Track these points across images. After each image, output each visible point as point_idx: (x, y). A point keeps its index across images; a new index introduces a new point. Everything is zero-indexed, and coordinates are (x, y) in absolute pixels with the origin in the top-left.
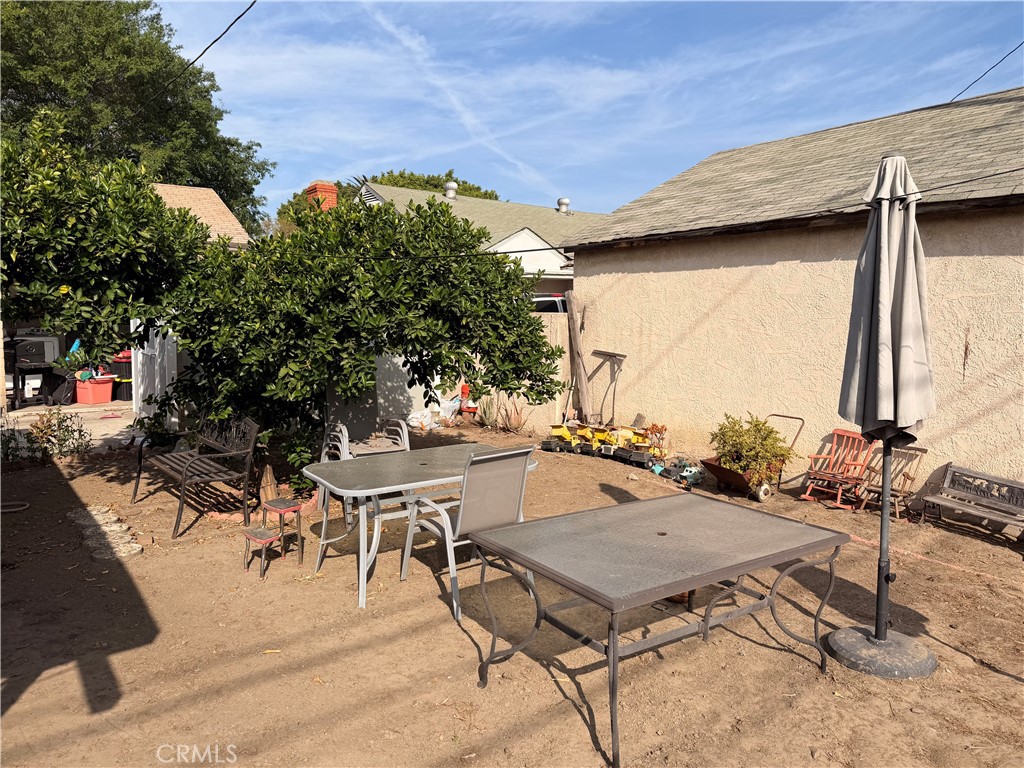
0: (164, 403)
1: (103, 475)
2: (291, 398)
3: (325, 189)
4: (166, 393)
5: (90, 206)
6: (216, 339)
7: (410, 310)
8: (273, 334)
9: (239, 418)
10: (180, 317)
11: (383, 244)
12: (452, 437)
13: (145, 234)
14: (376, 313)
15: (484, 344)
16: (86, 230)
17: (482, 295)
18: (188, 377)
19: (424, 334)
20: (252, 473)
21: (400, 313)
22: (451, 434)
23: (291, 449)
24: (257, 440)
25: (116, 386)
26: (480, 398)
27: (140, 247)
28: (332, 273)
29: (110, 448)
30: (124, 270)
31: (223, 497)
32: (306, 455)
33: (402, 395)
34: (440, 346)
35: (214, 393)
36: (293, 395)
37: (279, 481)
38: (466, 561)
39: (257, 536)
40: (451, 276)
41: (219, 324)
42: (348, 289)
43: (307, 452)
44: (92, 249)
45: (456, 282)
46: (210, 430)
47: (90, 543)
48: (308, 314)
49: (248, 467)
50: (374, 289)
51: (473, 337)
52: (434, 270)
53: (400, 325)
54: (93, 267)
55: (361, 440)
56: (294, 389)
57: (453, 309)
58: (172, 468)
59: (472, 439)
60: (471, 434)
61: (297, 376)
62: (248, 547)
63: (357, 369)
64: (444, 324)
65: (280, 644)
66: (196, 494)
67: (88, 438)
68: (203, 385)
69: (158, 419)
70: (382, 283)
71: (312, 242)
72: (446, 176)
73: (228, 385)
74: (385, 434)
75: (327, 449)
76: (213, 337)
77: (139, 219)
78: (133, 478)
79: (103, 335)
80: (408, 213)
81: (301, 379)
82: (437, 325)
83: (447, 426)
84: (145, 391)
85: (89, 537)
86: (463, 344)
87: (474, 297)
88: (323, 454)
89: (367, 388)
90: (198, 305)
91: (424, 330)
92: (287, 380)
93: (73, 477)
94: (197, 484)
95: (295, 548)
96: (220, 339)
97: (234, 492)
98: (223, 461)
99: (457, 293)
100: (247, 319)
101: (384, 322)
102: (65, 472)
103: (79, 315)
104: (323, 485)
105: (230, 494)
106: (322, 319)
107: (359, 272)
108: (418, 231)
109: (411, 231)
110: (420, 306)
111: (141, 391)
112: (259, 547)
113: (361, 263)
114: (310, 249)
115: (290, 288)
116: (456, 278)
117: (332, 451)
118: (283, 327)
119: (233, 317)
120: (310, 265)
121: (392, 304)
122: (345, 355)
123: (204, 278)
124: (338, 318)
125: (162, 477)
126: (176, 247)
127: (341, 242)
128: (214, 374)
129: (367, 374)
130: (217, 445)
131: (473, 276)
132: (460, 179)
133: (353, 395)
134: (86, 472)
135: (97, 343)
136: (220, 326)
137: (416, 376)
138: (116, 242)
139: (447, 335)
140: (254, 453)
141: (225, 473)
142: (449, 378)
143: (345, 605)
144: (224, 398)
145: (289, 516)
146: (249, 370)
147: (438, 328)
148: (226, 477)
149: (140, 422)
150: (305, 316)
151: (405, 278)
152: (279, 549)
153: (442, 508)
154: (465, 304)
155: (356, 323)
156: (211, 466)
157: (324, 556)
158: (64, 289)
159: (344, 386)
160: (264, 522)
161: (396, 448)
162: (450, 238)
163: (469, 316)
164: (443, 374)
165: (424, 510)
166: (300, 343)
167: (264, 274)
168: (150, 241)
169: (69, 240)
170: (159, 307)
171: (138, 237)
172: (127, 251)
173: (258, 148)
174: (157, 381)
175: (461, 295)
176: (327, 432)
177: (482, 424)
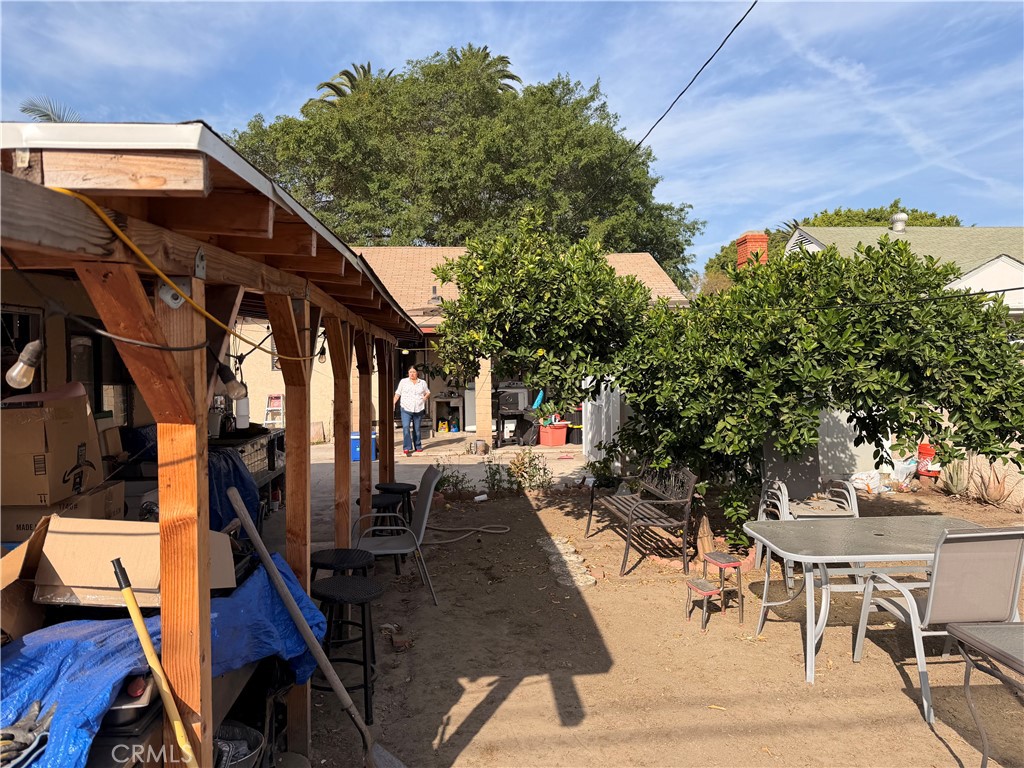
0: (611, 449)
1: (561, 508)
2: (729, 452)
3: (756, 239)
4: (614, 440)
5: (561, 282)
6: (659, 393)
7: (859, 360)
8: (711, 388)
9: (677, 468)
10: (628, 374)
11: (828, 292)
12: (908, 504)
13: (602, 302)
14: (820, 365)
15: (955, 398)
16: (557, 302)
17: (952, 340)
18: (631, 427)
19: (878, 387)
20: (690, 523)
21: (848, 366)
22: (906, 500)
23: (728, 503)
24: (695, 490)
25: (570, 431)
26: (949, 462)
27: (598, 313)
28: (773, 326)
29: (566, 485)
30: (584, 334)
31: (663, 542)
32: (743, 511)
33: (843, 452)
34: (897, 401)
35: (654, 443)
36: (731, 449)
37: (716, 534)
38: (936, 655)
39: (698, 587)
40: (911, 321)
41: (662, 379)
42: (788, 341)
43: (743, 508)
44: (561, 318)
45: (917, 328)
46: (650, 477)
47: (554, 569)
48: (747, 368)
49: (686, 516)
50: (819, 341)
51: (939, 390)
52: (889, 315)
53: (849, 377)
54: (562, 333)
55: (802, 500)
56: (731, 443)
57: (913, 358)
58: (618, 509)
59: (934, 509)
60: (933, 503)
61: (734, 430)
62: (690, 595)
63: (798, 425)
64: (902, 376)
65: (725, 702)
66: (638, 536)
67: (550, 476)
68: (645, 435)
69: (606, 463)
70: (828, 334)
71: (751, 297)
72: (891, 207)
73: (667, 436)
74: (827, 495)
75: (765, 507)
76: (656, 391)
77: (596, 289)
78: (586, 515)
79: (568, 390)
80: (856, 257)
81: (739, 433)
82: (894, 377)
83: (900, 491)
84: (593, 438)
85: (554, 563)
86: (927, 398)
87: (941, 343)
88: (761, 511)
89: (810, 445)
90: (643, 362)
91: (877, 383)
92: (724, 434)
93: (539, 509)
94: (639, 528)
95: (735, 604)
96: (662, 393)
97: (672, 538)
98: (662, 508)
99: (920, 340)
100: (686, 375)
101: (829, 375)
102: (534, 503)
103: (551, 373)
104: (761, 541)
105: (669, 540)
106: (762, 373)
107: (801, 323)
108: (869, 274)
109: (860, 275)
110: (871, 356)
111: (590, 436)
112: (699, 597)
113: (802, 313)
114: (749, 303)
115: (728, 343)
116: (917, 324)
117: (770, 509)
118: (721, 381)
119: (675, 373)
120: (749, 320)
121: (838, 355)
122: (785, 410)
123: (649, 337)
124: (778, 371)
125: (608, 516)
126: (625, 312)
127: (781, 295)
128: (655, 425)
129: (810, 430)
130: (658, 492)
131: (939, 319)
132: (909, 208)
133: (794, 452)
134: (549, 504)
135: (564, 396)
136: (662, 381)
137: (864, 433)
138: (579, 310)
139: (906, 389)
140: (692, 503)
141: (665, 519)
142: (909, 437)
143: (791, 676)
144: (664, 448)
145: (729, 571)
146: (688, 423)
147: (895, 381)
148: (667, 524)
149: (592, 465)
150: (744, 370)
151: (854, 326)
152: (719, 603)
153: (905, 588)
154: (929, 352)
155: (799, 376)
156: (652, 511)
157: (765, 619)
158: (541, 352)
159: (784, 442)
160: (705, 574)
161: (841, 512)
162: (910, 278)
163: (935, 366)
164: (900, 431)
165: (881, 587)
166: (738, 397)
167: (704, 331)
168: (606, 307)
169: (546, 312)
170: (611, 365)
171: (596, 305)
172: (587, 317)
173: (690, 210)
174: (603, 428)
175: (924, 342)
176: (765, 488)
177: (947, 492)
